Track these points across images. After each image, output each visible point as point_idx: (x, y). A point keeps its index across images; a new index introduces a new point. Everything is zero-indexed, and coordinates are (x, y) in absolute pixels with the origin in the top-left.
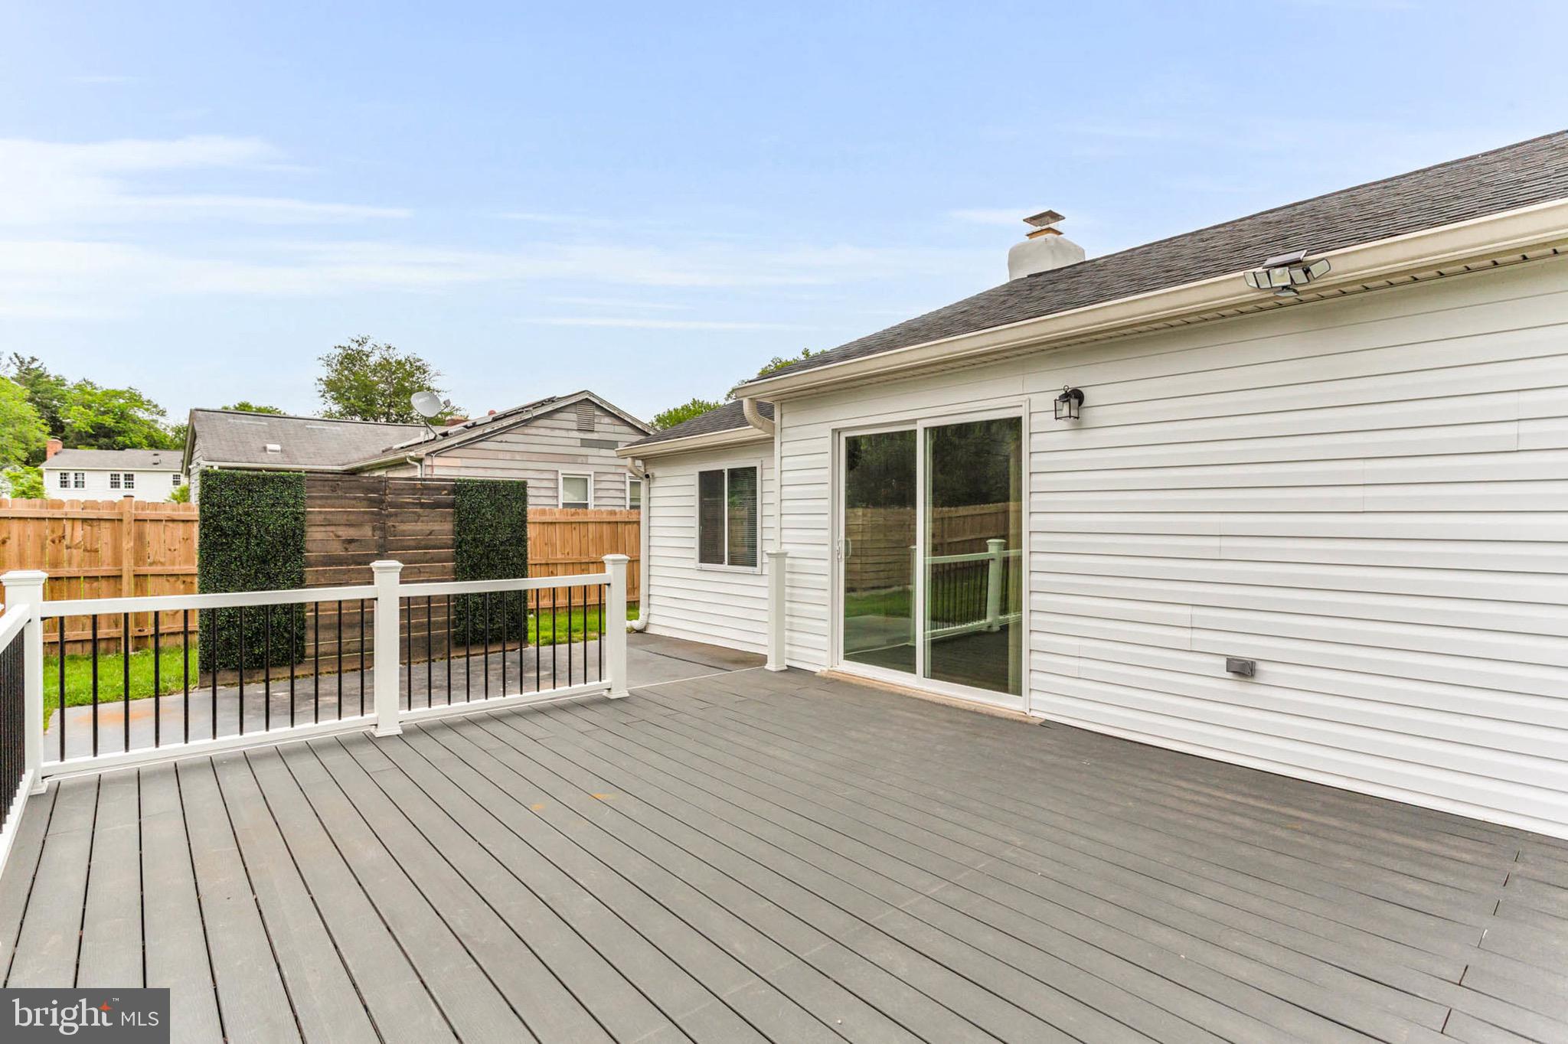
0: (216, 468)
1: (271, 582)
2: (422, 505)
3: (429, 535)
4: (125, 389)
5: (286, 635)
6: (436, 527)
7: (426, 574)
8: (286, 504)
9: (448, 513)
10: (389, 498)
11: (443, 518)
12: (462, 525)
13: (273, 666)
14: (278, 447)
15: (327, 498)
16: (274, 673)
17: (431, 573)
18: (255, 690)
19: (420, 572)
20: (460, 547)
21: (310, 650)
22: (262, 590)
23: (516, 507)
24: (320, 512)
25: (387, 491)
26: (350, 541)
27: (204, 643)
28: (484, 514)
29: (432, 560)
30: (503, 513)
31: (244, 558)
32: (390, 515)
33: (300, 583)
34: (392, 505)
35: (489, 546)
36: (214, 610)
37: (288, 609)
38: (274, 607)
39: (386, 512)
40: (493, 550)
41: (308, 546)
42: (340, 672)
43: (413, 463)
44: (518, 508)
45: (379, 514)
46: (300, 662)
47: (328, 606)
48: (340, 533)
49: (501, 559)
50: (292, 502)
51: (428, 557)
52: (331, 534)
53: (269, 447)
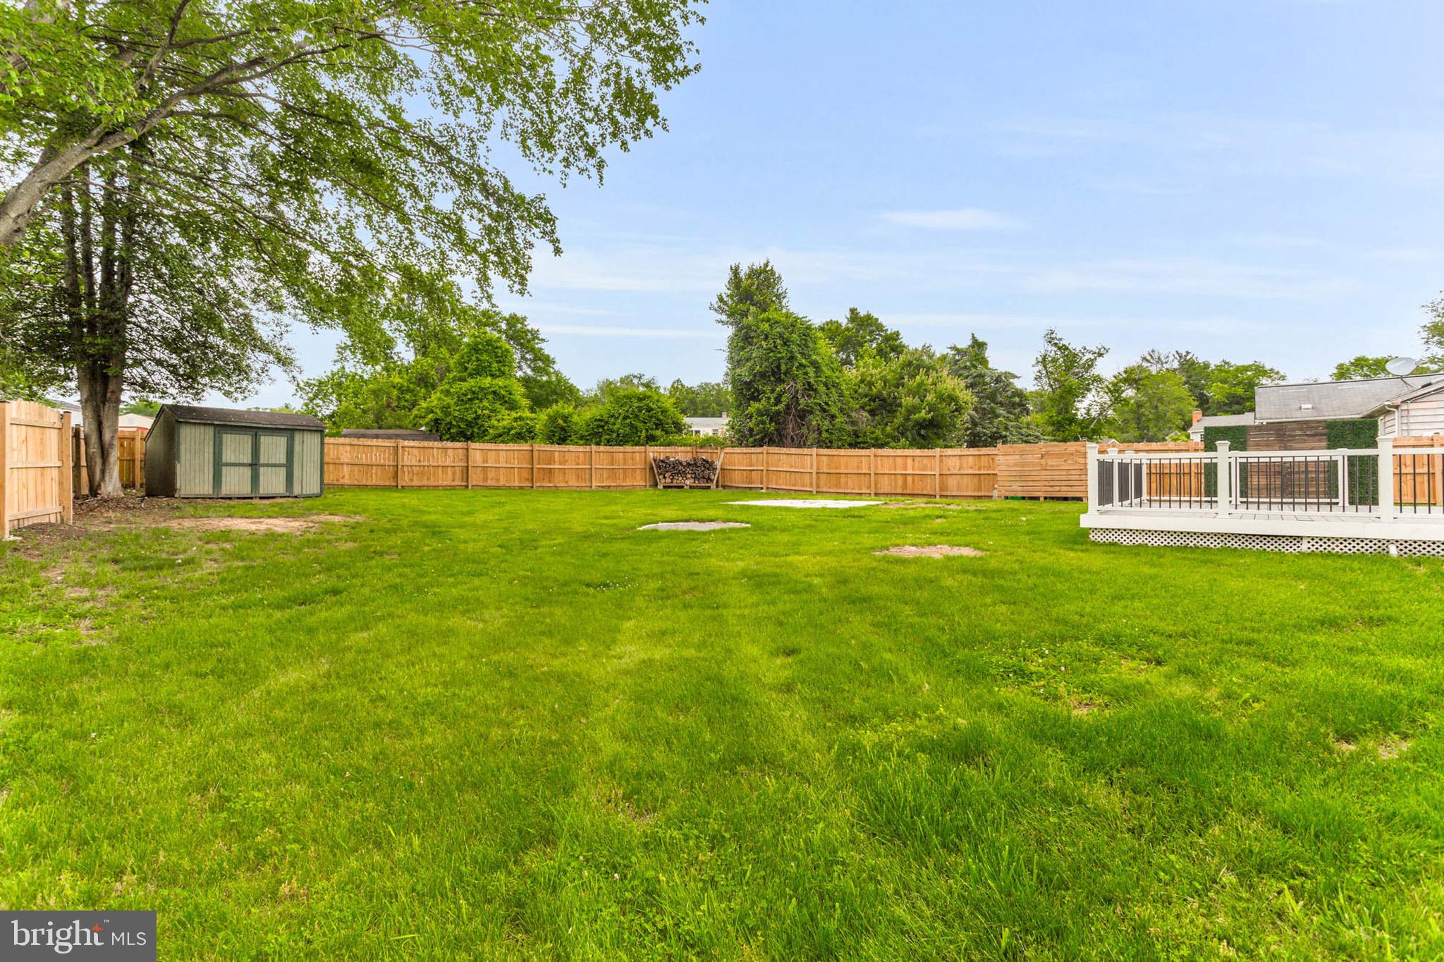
2: (1307, 435)
6: (1316, 445)
9: (1323, 438)
10: (1288, 433)
11: (1320, 441)
12: (1332, 444)
14: (1310, 406)
15: (1257, 434)
23: (1370, 433)
24: (1254, 440)
25: (1287, 430)
28: (1346, 438)
32: (1288, 441)
34: (1289, 436)
39: (1286, 439)
43: (1391, 409)
45: (1282, 440)
53: (1303, 406)
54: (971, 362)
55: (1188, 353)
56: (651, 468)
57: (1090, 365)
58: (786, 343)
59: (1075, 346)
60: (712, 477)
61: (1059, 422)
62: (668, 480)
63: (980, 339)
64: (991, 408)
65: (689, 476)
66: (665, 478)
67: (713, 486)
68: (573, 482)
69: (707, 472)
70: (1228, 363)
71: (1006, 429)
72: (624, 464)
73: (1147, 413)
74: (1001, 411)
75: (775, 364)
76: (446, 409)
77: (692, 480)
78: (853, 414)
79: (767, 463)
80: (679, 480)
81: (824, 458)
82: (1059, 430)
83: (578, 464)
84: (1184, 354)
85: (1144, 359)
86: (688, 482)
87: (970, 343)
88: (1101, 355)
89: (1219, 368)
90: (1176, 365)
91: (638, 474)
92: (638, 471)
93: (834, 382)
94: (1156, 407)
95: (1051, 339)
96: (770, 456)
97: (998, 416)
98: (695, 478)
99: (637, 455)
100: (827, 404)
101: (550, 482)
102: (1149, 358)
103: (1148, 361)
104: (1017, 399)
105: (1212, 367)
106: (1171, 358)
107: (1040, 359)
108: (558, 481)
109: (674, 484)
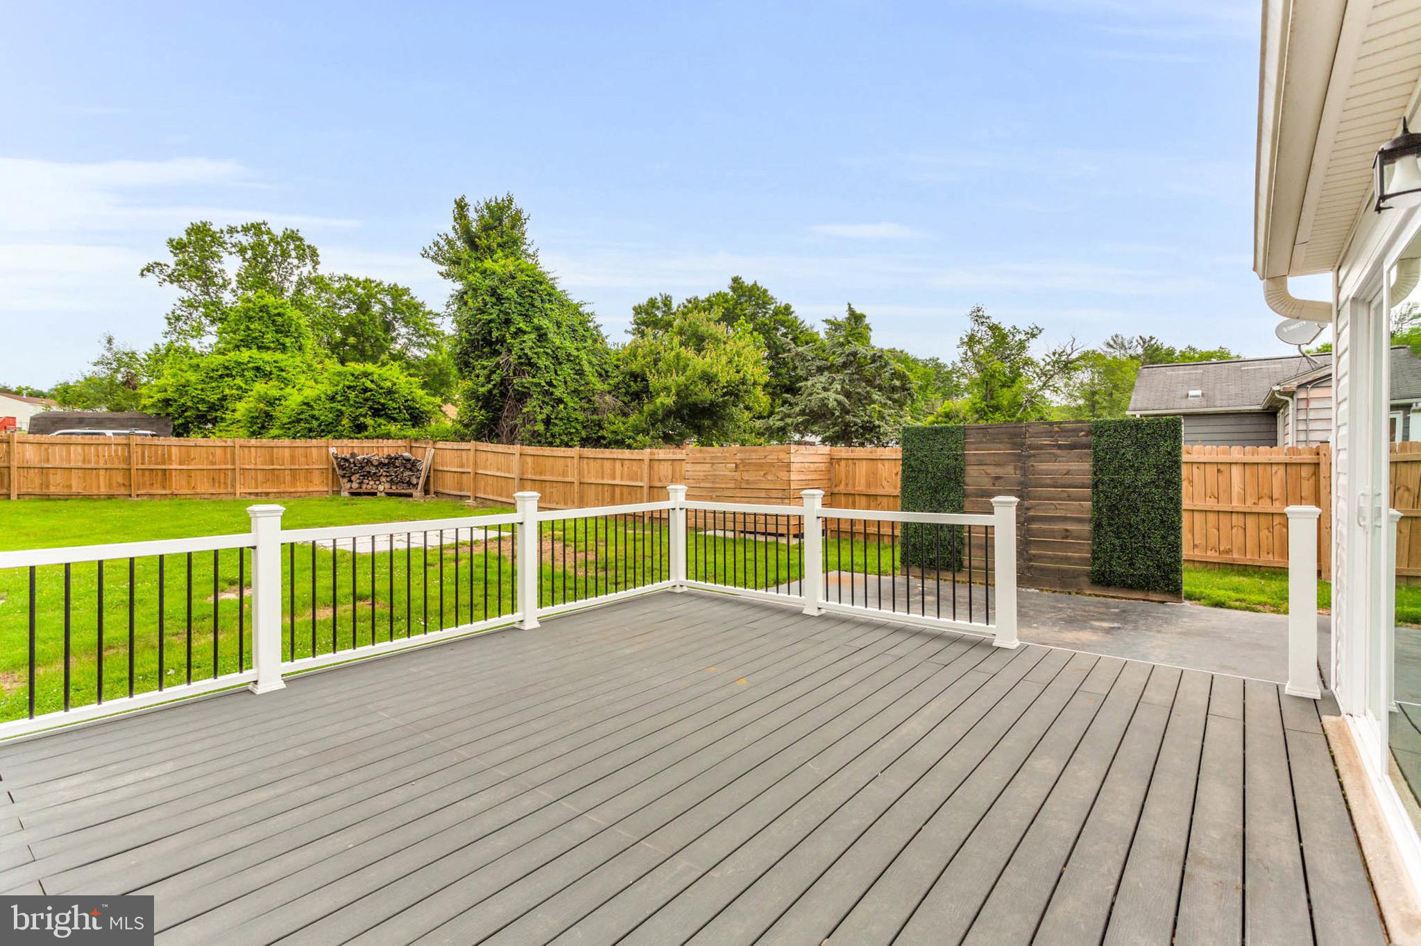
0: (1138, 416)
1: (939, 507)
2: (1060, 447)
3: (1066, 474)
4: (1217, 349)
5: (949, 547)
6: (1074, 466)
7: (1062, 511)
8: (950, 449)
9: (1086, 454)
10: (1028, 442)
11: (1080, 459)
12: (1100, 466)
13: (942, 569)
14: (1199, 392)
15: (981, 442)
16: (944, 575)
17: (1066, 510)
18: (930, 584)
19: (1057, 509)
20: (1097, 487)
21: (966, 563)
22: (935, 512)
23: (1166, 446)
24: (975, 454)
25: (1027, 435)
26: (997, 478)
27: (903, 545)
28: (1124, 454)
29: (1070, 498)
30: (1147, 453)
31: (924, 488)
32: (1029, 457)
33: (960, 509)
34: (1031, 447)
35: (1129, 487)
36: (908, 523)
37: (952, 528)
38: (942, 526)
39: (1026, 453)
40: (1134, 492)
41: (968, 480)
42: (970, 582)
43: (1282, 397)
44: (1167, 447)
45: (1019, 455)
46: (959, 570)
47: (978, 530)
48: (989, 471)
49: (1144, 501)
50: (954, 446)
51: (1065, 495)
52: (983, 472)
53: (1191, 393)
54: (846, 338)
55: (1152, 338)
56: (334, 470)
57: (1022, 346)
58: (499, 299)
59: (1006, 326)
60: (414, 481)
61: (983, 410)
62: (355, 485)
63: (858, 311)
64: (868, 392)
65: (383, 479)
66: (350, 481)
67: (418, 493)
68: (204, 487)
69: (408, 473)
70: (1194, 350)
71: (882, 417)
72: (292, 463)
73: (1100, 401)
74: (876, 396)
75: (486, 329)
76: (182, 389)
77: (388, 485)
78: (596, 398)
79: (475, 464)
80: (370, 485)
81: (529, 460)
82: (982, 418)
83: (214, 464)
84: (1148, 339)
85: (1109, 345)
86: (381, 488)
87: (846, 315)
88: (1034, 336)
89: (1183, 354)
90: (1140, 351)
91: (317, 478)
92: (316, 473)
93: (569, 355)
94: (1111, 394)
95: (978, 317)
96: (478, 453)
97: (874, 402)
98: (391, 482)
99: (314, 451)
100: (550, 384)
101: (164, 488)
102: (1112, 343)
103: (1112, 346)
104: (897, 383)
105: (1177, 353)
106: (1135, 343)
107: (966, 340)
108: (178, 485)
109: (364, 490)
